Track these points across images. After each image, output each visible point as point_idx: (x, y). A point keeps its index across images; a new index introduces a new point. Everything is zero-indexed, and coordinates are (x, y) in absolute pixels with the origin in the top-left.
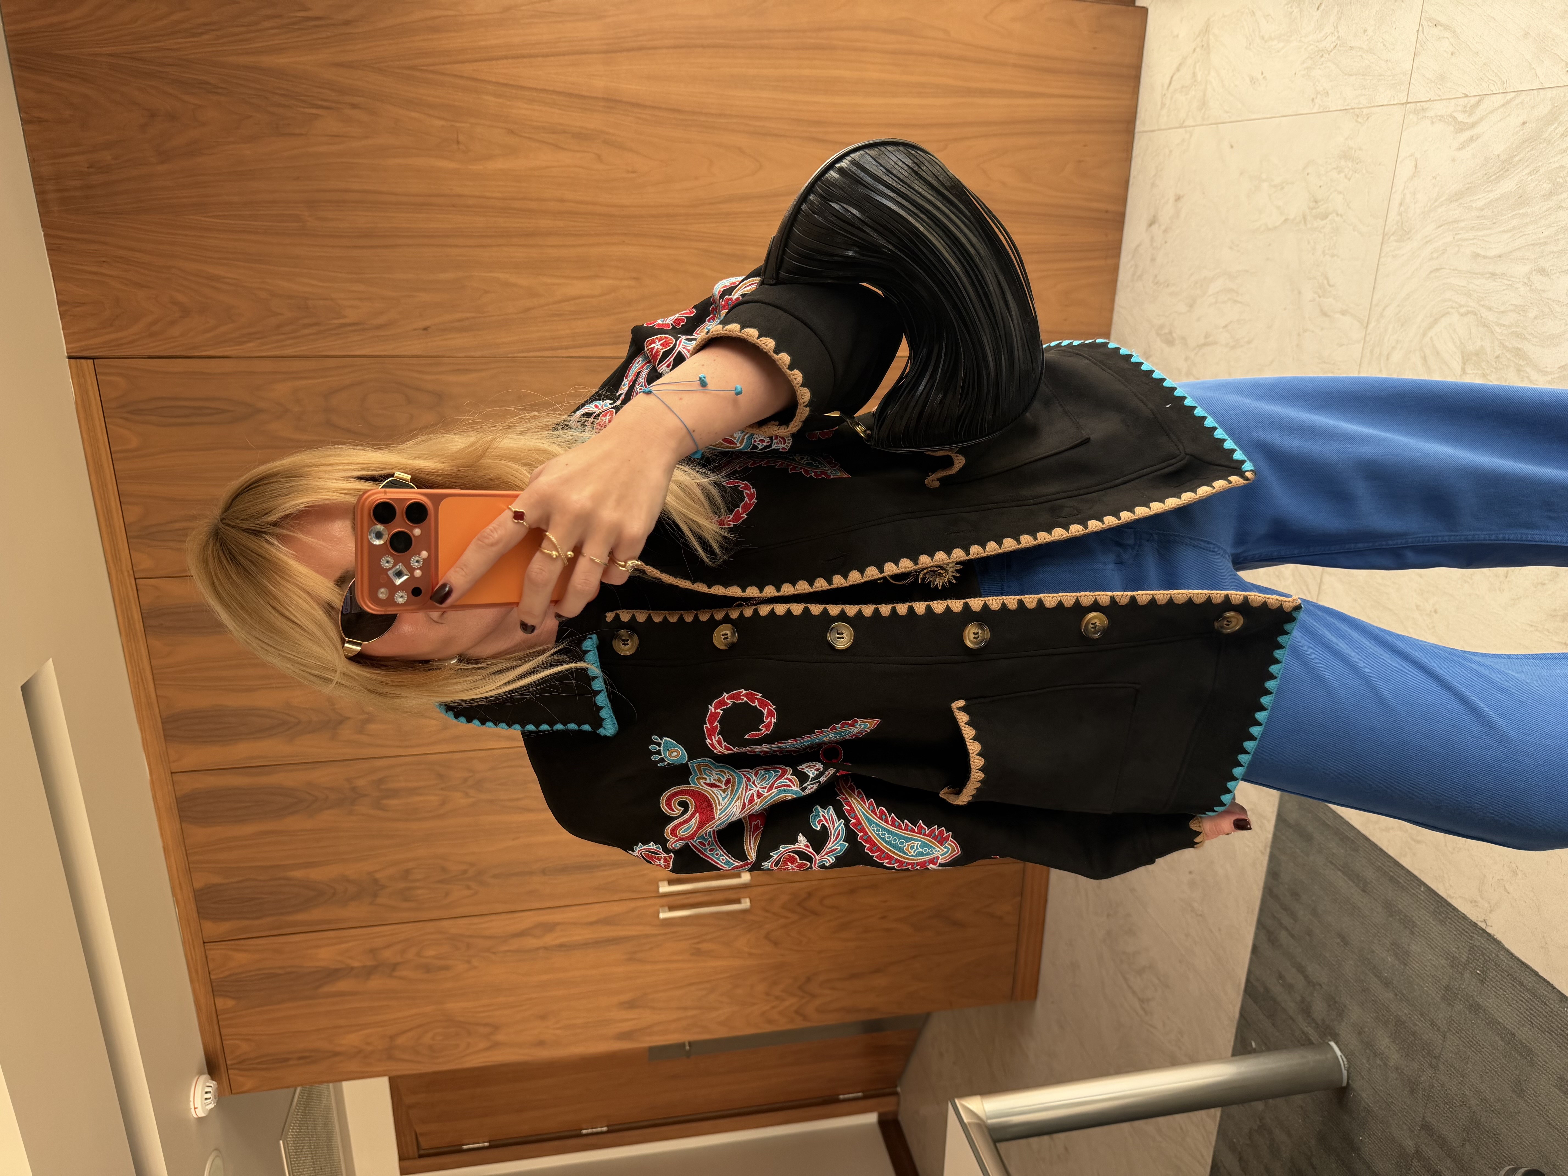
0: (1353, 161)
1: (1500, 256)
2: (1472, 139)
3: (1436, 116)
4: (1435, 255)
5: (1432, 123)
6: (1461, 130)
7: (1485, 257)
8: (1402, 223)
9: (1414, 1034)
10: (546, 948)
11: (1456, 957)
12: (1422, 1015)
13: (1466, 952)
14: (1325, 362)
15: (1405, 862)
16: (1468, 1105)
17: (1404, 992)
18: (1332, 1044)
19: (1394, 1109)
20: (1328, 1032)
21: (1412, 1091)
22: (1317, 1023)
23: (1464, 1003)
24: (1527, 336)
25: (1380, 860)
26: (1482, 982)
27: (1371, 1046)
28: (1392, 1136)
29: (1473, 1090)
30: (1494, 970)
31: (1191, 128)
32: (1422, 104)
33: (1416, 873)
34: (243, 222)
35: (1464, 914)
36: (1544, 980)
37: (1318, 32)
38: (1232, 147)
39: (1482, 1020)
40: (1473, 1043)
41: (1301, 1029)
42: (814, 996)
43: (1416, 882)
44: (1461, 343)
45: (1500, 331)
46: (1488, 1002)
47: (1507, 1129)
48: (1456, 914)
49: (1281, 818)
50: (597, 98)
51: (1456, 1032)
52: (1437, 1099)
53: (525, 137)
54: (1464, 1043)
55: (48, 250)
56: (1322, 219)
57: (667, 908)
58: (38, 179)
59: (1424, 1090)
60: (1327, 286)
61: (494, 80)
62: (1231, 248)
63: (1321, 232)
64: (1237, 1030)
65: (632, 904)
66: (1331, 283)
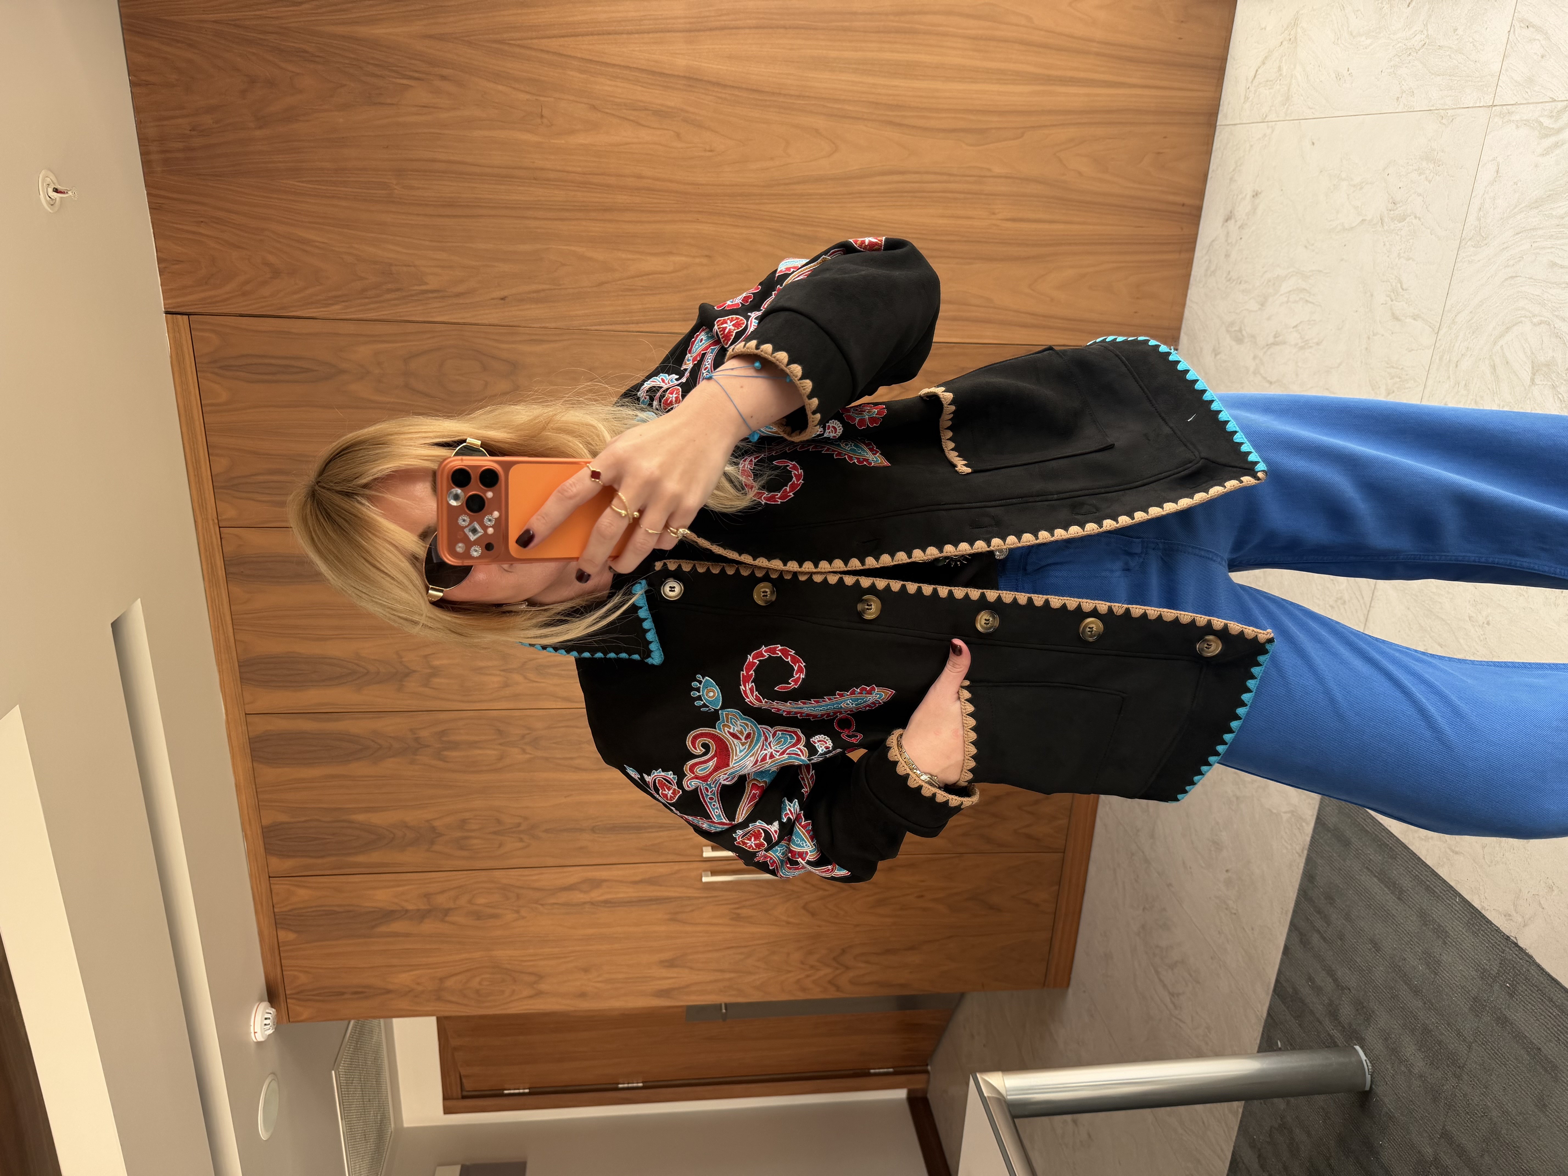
0: (1435, 162)
2: (1557, 145)
3: (1522, 120)
4: (1511, 263)
5: (1517, 127)
6: (1546, 136)
7: (1562, 267)
8: (1480, 229)
9: (1440, 1043)
10: (591, 903)
11: (1487, 969)
12: (1448, 1024)
13: (1496, 965)
14: (1393, 367)
15: (1442, 872)
16: (1489, 1116)
17: (1433, 1001)
18: (1357, 1048)
19: (1415, 1116)
20: (1354, 1036)
21: (1435, 1099)
22: (1343, 1027)
23: (1492, 1015)
25: (1417, 869)
26: (1511, 996)
27: (1396, 1052)
28: (1412, 1142)
29: (1495, 1102)
30: (1524, 984)
31: (1273, 124)
32: (1507, 107)
33: (1452, 884)
34: (335, 188)
35: (1497, 927)
37: (1407, 29)
39: (1509, 1033)
40: (1498, 1055)
41: (1327, 1030)
42: (847, 968)
43: (1452, 892)
44: (1532, 353)
46: (1515, 1016)
47: (1527, 1143)
48: (1489, 926)
49: (1320, 821)
50: (678, 76)
51: (1482, 1043)
52: (1458, 1109)
53: (607, 113)
54: (1489, 1054)
55: (151, 208)
56: (1400, 222)
57: (709, 873)
58: (143, 140)
59: (1446, 1099)
60: (1401, 290)
61: (579, 55)
62: (1306, 247)
63: (1398, 235)
64: (1264, 1028)
65: (676, 867)
66: (1405, 287)
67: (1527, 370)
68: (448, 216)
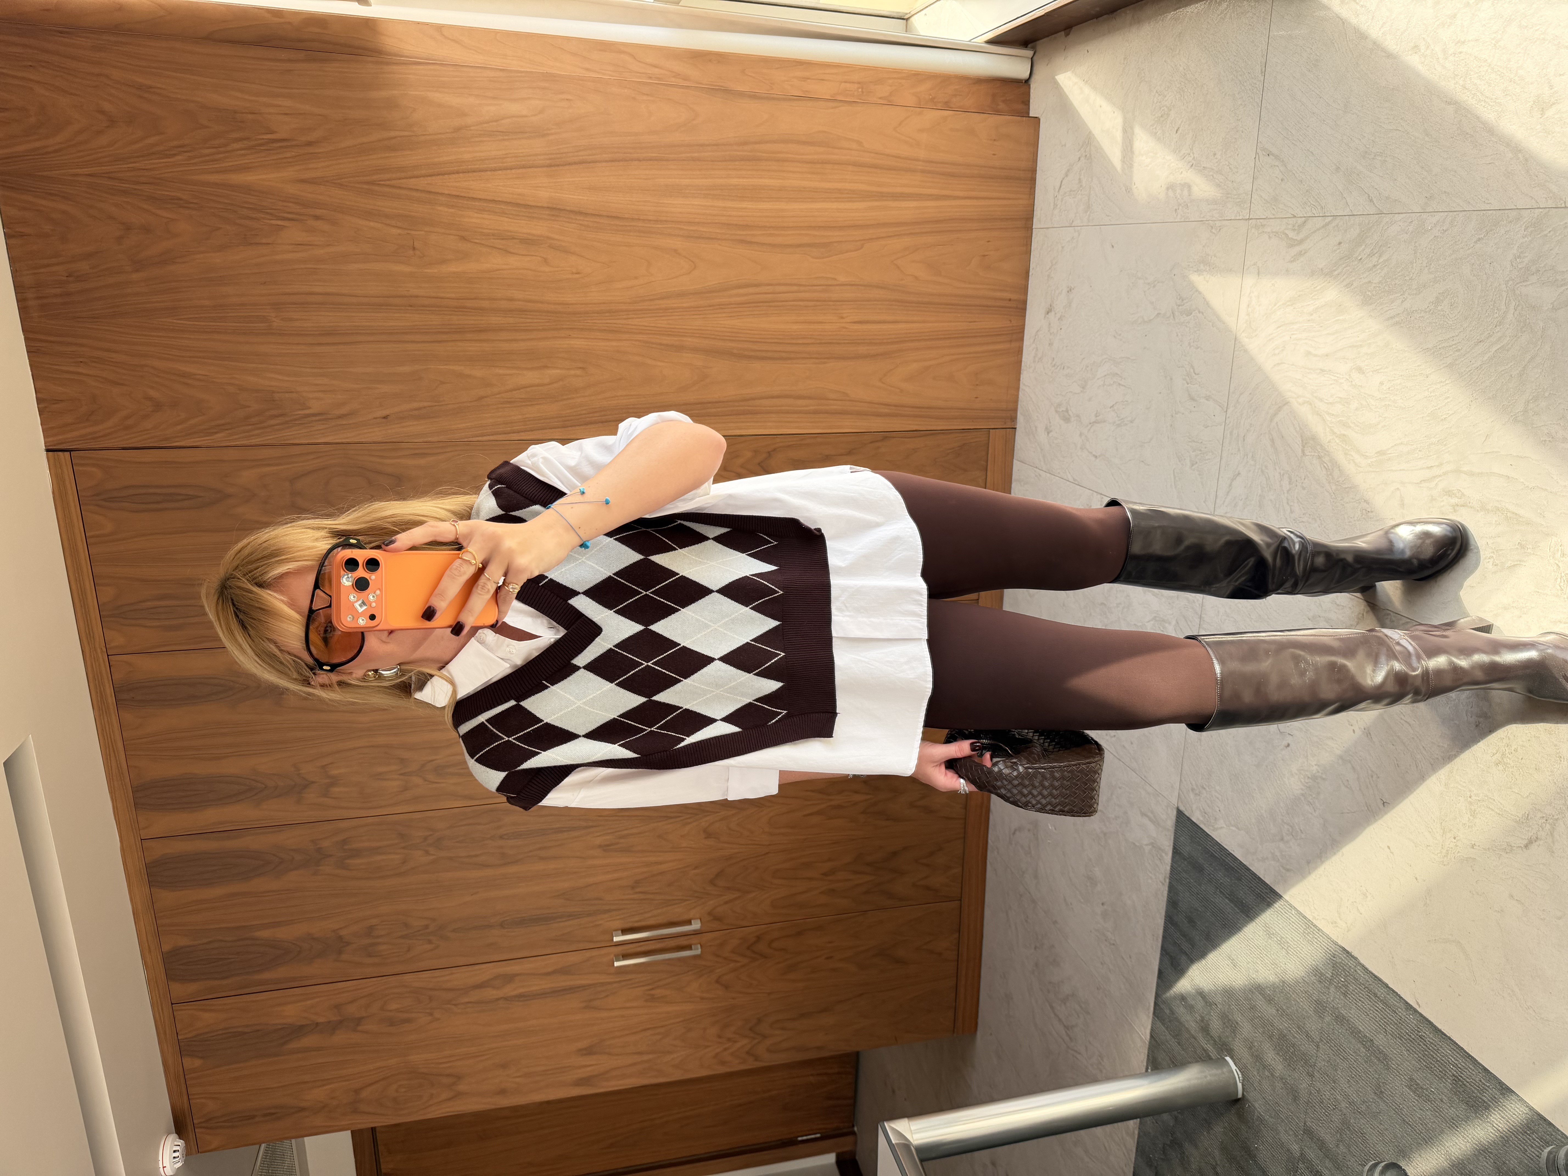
0: (1209, 266)
1: (1327, 356)
2: (1300, 254)
3: (1273, 232)
4: (1277, 352)
5: (1270, 237)
6: (1292, 246)
7: (1315, 355)
8: (1250, 322)
9: (1293, 1045)
10: (506, 999)
11: (1323, 973)
12: (1299, 1028)
13: (1330, 968)
14: (1194, 442)
16: (1339, 1108)
17: (1284, 1008)
19: (1281, 1116)
20: (1225, 1049)
21: (1295, 1099)
22: (1215, 1041)
23: (1332, 1015)
24: (1351, 424)
26: (1345, 995)
27: (1260, 1059)
28: (1281, 1141)
29: (1343, 1094)
31: (1079, 228)
32: (1261, 221)
34: (215, 324)
36: (1393, 991)
37: (1177, 152)
38: (1113, 247)
39: (1346, 1030)
40: (1340, 1051)
41: (1202, 1046)
42: (764, 1037)
43: (1288, 906)
44: (1301, 429)
45: (1330, 419)
46: (1350, 1013)
47: (1371, 1128)
49: (1176, 851)
50: (541, 207)
51: (1327, 1042)
52: (1314, 1105)
53: (476, 243)
54: (1333, 1051)
55: (28, 352)
56: (1187, 316)
57: (621, 957)
58: (20, 289)
59: (1303, 1096)
60: (1194, 375)
61: (446, 192)
62: (1115, 337)
63: (1186, 326)
64: (1148, 1050)
65: (588, 954)
66: (1196, 372)
67: (1298, 443)
68: (327, 344)
